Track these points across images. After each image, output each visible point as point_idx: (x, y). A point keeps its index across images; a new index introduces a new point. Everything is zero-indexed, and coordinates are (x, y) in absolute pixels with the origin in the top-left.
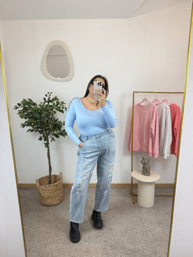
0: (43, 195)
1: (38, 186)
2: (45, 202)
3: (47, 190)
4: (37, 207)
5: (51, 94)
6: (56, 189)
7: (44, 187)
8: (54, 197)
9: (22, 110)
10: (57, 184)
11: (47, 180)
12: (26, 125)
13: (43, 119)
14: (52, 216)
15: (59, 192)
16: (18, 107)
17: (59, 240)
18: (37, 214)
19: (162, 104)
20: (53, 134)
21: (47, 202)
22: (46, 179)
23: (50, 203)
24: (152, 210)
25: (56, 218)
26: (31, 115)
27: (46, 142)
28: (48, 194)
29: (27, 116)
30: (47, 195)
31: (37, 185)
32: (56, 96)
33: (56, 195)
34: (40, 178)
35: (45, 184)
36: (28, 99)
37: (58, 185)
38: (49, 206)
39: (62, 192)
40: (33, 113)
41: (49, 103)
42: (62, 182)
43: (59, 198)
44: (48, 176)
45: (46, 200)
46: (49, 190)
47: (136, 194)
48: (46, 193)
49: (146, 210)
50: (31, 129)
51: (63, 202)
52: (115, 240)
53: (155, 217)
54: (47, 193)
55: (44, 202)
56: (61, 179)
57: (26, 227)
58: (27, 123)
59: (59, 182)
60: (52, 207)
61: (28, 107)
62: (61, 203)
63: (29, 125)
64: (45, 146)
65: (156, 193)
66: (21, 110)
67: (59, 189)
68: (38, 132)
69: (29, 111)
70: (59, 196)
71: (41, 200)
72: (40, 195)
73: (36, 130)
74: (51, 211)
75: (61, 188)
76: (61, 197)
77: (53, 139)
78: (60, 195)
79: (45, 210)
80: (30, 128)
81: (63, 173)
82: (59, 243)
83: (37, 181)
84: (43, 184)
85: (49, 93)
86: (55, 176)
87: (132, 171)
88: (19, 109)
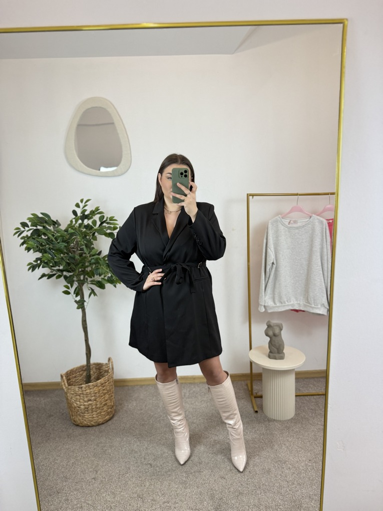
0: (75, 405)
1: (64, 388)
2: (81, 418)
3: (83, 394)
4: (64, 429)
5: (86, 204)
6: (101, 392)
7: (77, 389)
8: (97, 408)
9: (29, 235)
10: (104, 382)
11: (83, 373)
12: (37, 268)
13: (72, 252)
14: (95, 447)
15: (107, 396)
16: (22, 230)
17: (108, 495)
18: (64, 444)
20: (93, 282)
21: (84, 419)
22: (81, 373)
23: (90, 420)
24: (293, 424)
25: (102, 451)
26: (48, 245)
27: (78, 298)
28: (85, 403)
30: (84, 405)
31: (62, 385)
32: (99, 207)
33: (101, 404)
34: (68, 372)
35: (78, 382)
36: (42, 214)
37: (106, 383)
38: (89, 426)
39: (113, 397)
40: (52, 240)
41: (83, 221)
42: (112, 377)
43: (108, 409)
44: (83, 367)
45: (82, 414)
46: (88, 395)
47: (259, 394)
49: (280, 426)
50: (46, 273)
51: (115, 418)
52: (221, 490)
53: (298, 439)
54: (83, 400)
55: (78, 419)
56: (110, 371)
57: (42, 473)
58: (39, 262)
59: (107, 377)
60: (94, 428)
61: (40, 229)
62: (112, 420)
63: (43, 265)
64: (76, 305)
65: (299, 390)
66: (27, 235)
67: (108, 391)
68: (62, 278)
69: (43, 237)
70: (108, 405)
71: (73, 416)
72: (70, 406)
73: (57, 275)
74: (92, 437)
75: (112, 388)
76: (113, 406)
77: (93, 292)
78: (110, 403)
79: (80, 435)
80: (46, 271)
81: (113, 359)
82: (109, 501)
83: (62, 376)
84: (74, 382)
85: (84, 201)
86: (99, 366)
87: (251, 348)
88: (24, 234)
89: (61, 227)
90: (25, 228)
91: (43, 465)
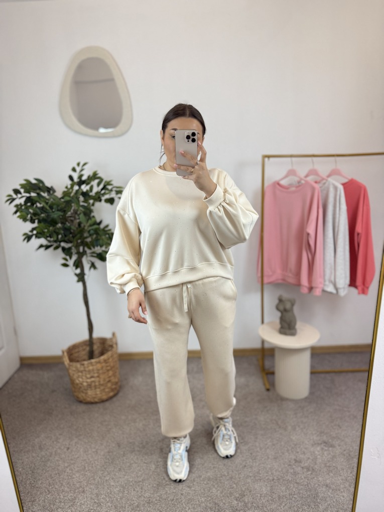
0: (77, 381)
1: (66, 363)
2: (83, 395)
3: (85, 370)
4: (67, 406)
5: (85, 167)
6: (104, 369)
7: (79, 366)
8: (101, 385)
9: (23, 203)
10: (106, 359)
11: (86, 348)
12: (34, 237)
14: (99, 425)
15: (111, 373)
16: (14, 196)
17: (113, 479)
18: (66, 421)
19: (327, 180)
20: (93, 254)
21: (87, 395)
22: (84, 347)
23: (93, 397)
24: (307, 404)
26: (42, 213)
27: (78, 271)
28: (89, 380)
29: (35, 216)
30: (87, 382)
31: (64, 360)
32: (97, 172)
33: (105, 381)
34: (70, 347)
36: (35, 179)
37: (109, 359)
38: (92, 403)
39: (118, 373)
40: (47, 209)
41: (80, 187)
42: (116, 352)
43: (112, 385)
44: (86, 341)
45: (84, 391)
46: (90, 371)
47: (271, 370)
48: (84, 377)
49: (293, 405)
50: (44, 244)
51: (120, 394)
53: (313, 420)
54: (86, 376)
55: (81, 396)
56: (114, 346)
58: (35, 232)
59: (110, 352)
60: (98, 404)
61: (34, 197)
62: (117, 396)
63: (39, 235)
64: (76, 278)
66: (21, 204)
67: (112, 368)
68: (60, 249)
69: (38, 205)
70: (112, 381)
71: (75, 392)
72: (72, 382)
73: (54, 246)
74: (96, 415)
75: (117, 364)
76: (116, 383)
77: (93, 266)
78: (114, 380)
79: (84, 412)
80: (43, 241)
81: (118, 335)
82: (113, 486)
83: (63, 352)
84: (77, 358)
85: (81, 165)
86: (103, 341)
88: (17, 202)
89: (56, 194)
90: (17, 195)
91: (45, 444)
